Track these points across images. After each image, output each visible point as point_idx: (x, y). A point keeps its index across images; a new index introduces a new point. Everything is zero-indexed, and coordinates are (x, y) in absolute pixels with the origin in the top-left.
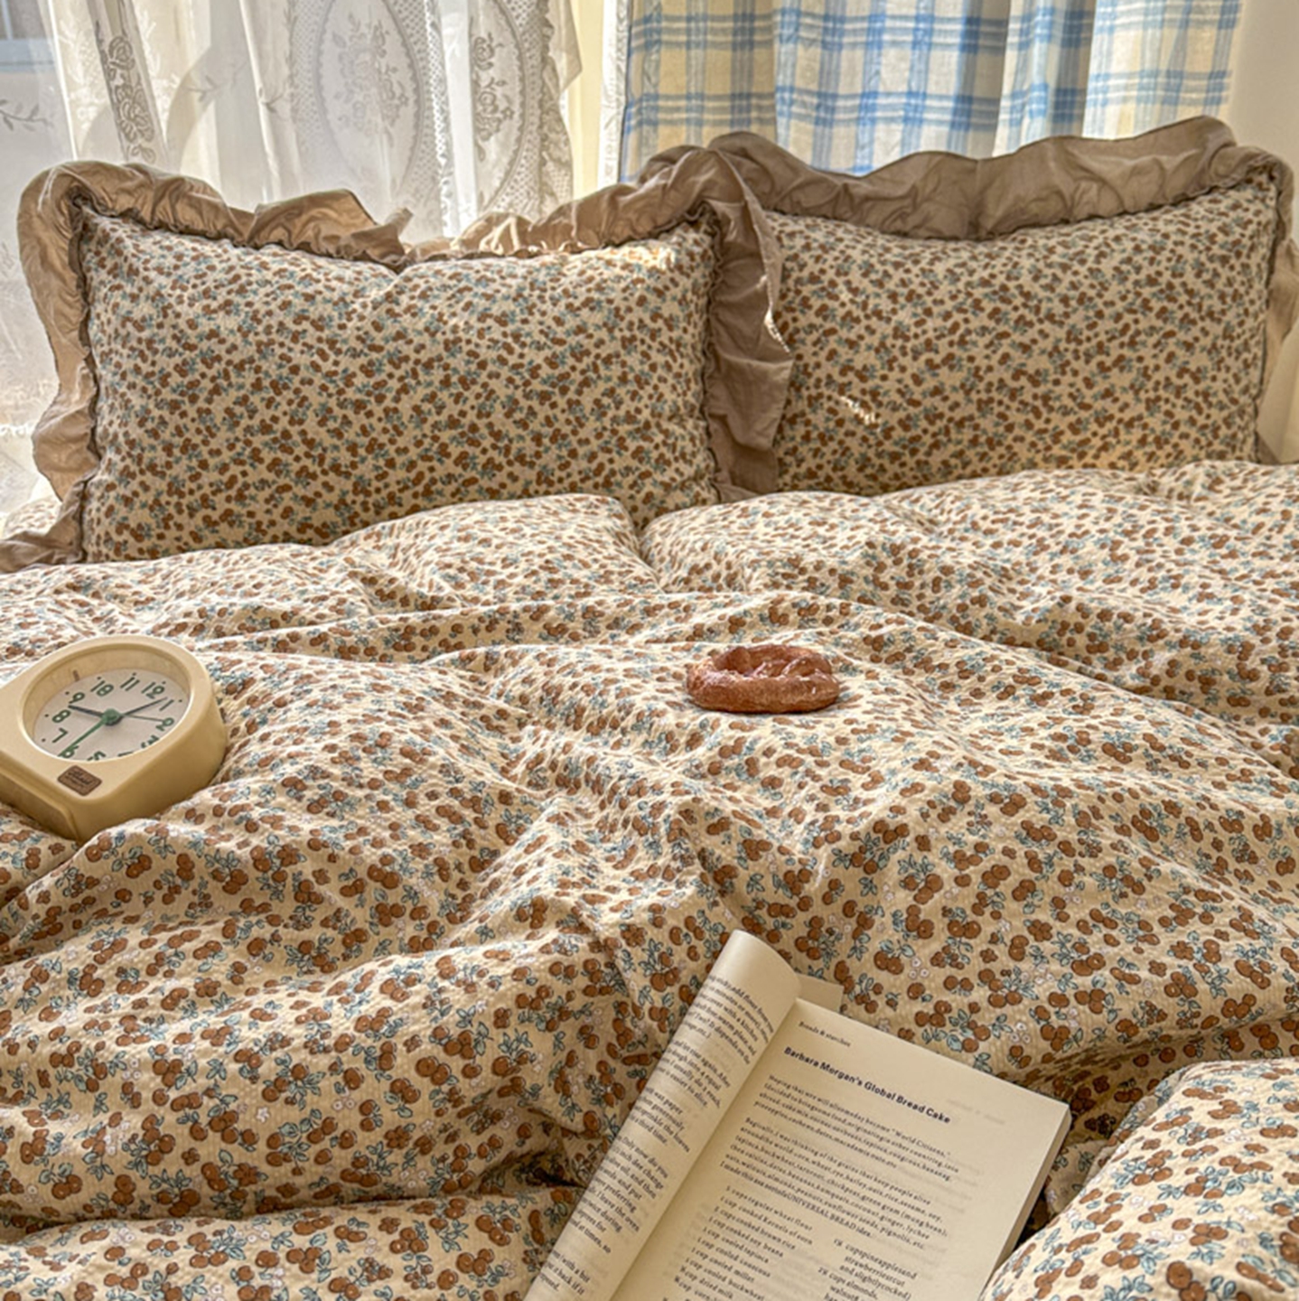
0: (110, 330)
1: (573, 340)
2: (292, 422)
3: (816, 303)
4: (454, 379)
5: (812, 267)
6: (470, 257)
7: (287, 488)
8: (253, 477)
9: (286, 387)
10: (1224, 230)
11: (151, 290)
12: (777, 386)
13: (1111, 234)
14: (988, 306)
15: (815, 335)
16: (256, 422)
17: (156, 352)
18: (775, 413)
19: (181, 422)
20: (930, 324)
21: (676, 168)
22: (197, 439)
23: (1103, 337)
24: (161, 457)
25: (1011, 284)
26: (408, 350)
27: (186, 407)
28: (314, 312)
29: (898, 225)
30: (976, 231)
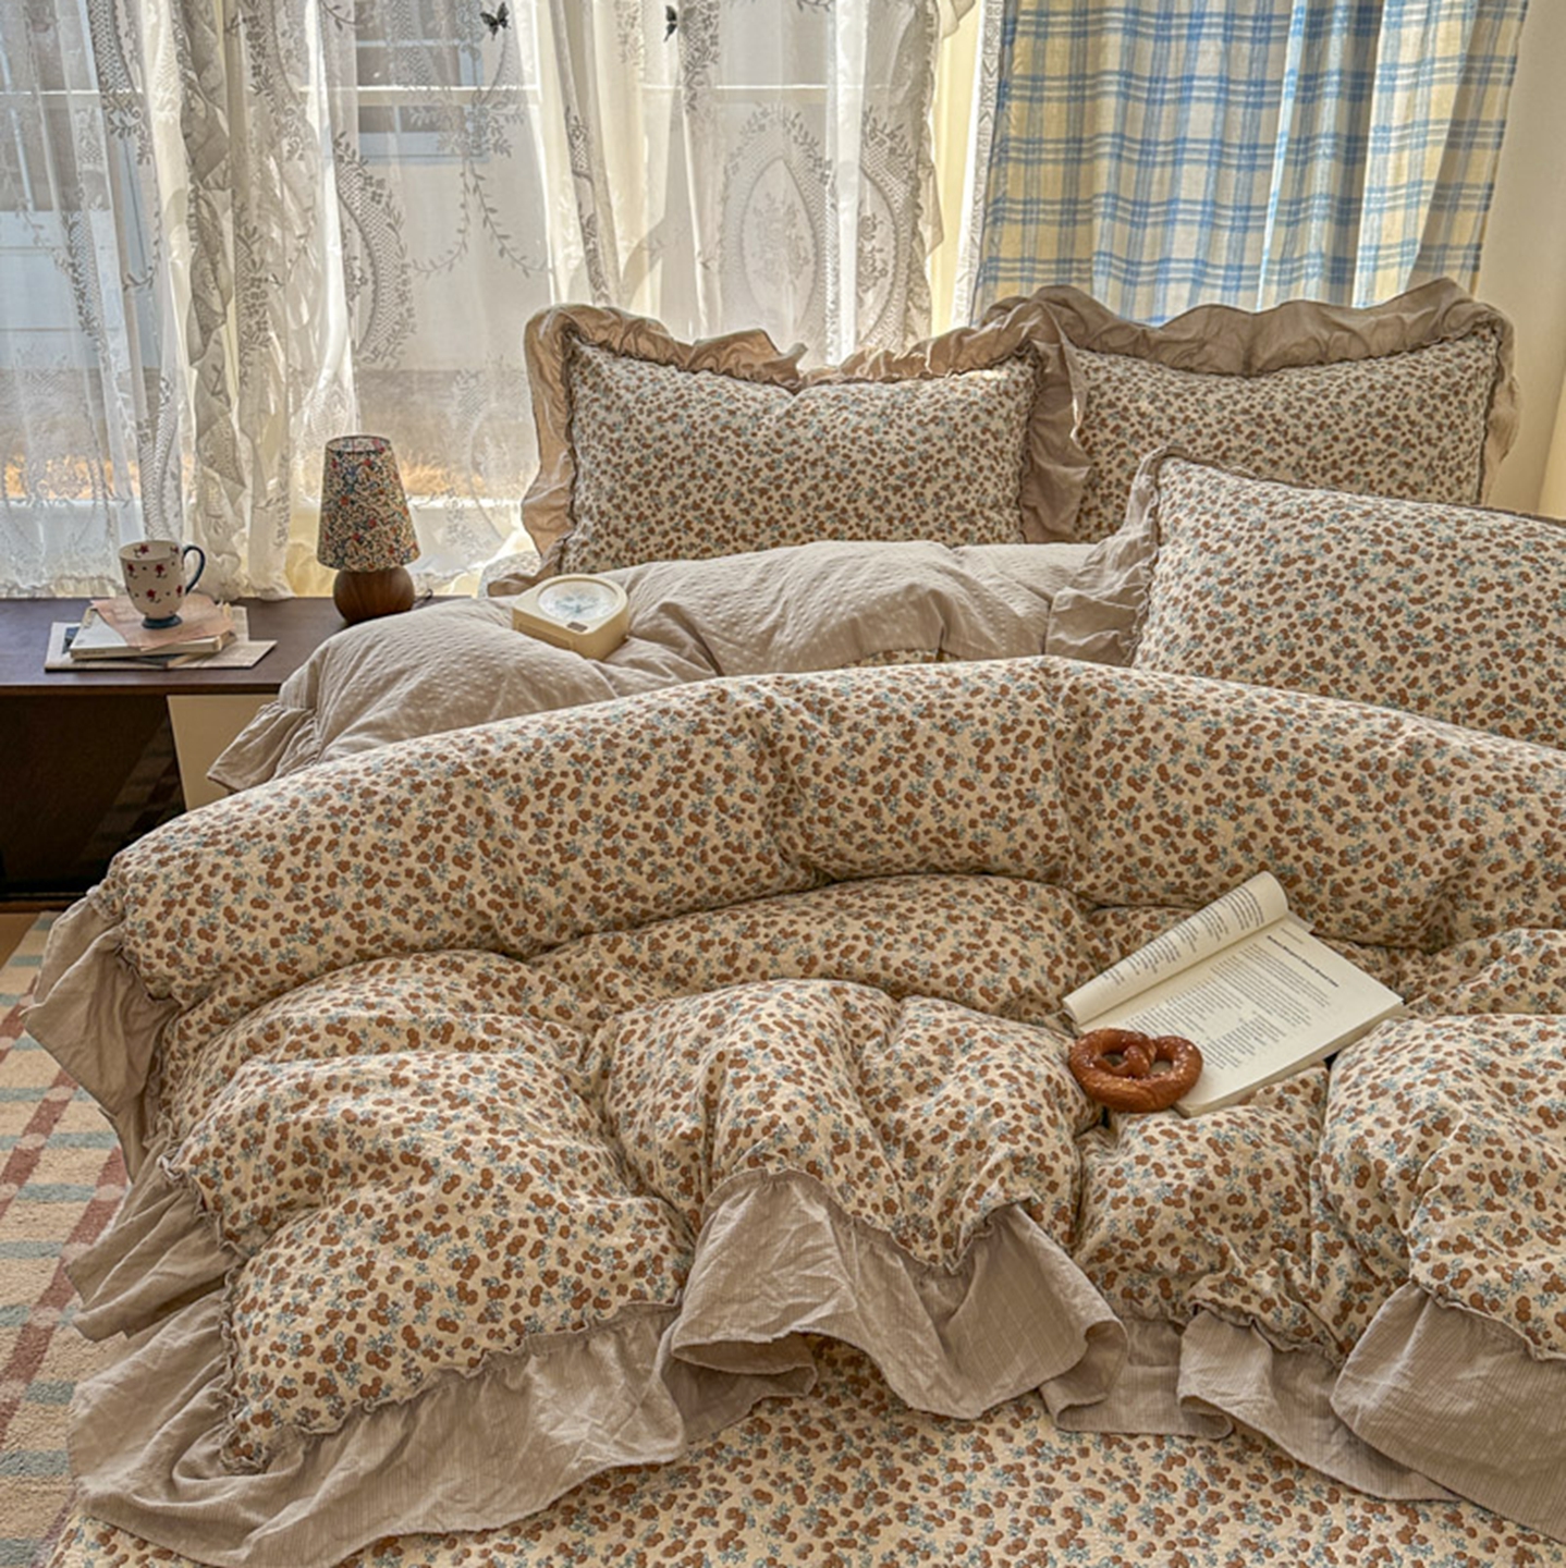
0: (589, 431)
1: (921, 448)
3: (1111, 423)
5: (1111, 396)
6: (848, 382)
7: (710, 549)
8: (686, 540)
10: (1446, 374)
11: (621, 404)
12: (1075, 485)
13: (1353, 374)
14: (1246, 430)
15: (1109, 448)
18: (1074, 506)
21: (1010, 316)
23: (1337, 456)
25: (1266, 414)
26: (800, 452)
28: (735, 424)
29: (1187, 362)
30: (1249, 370)
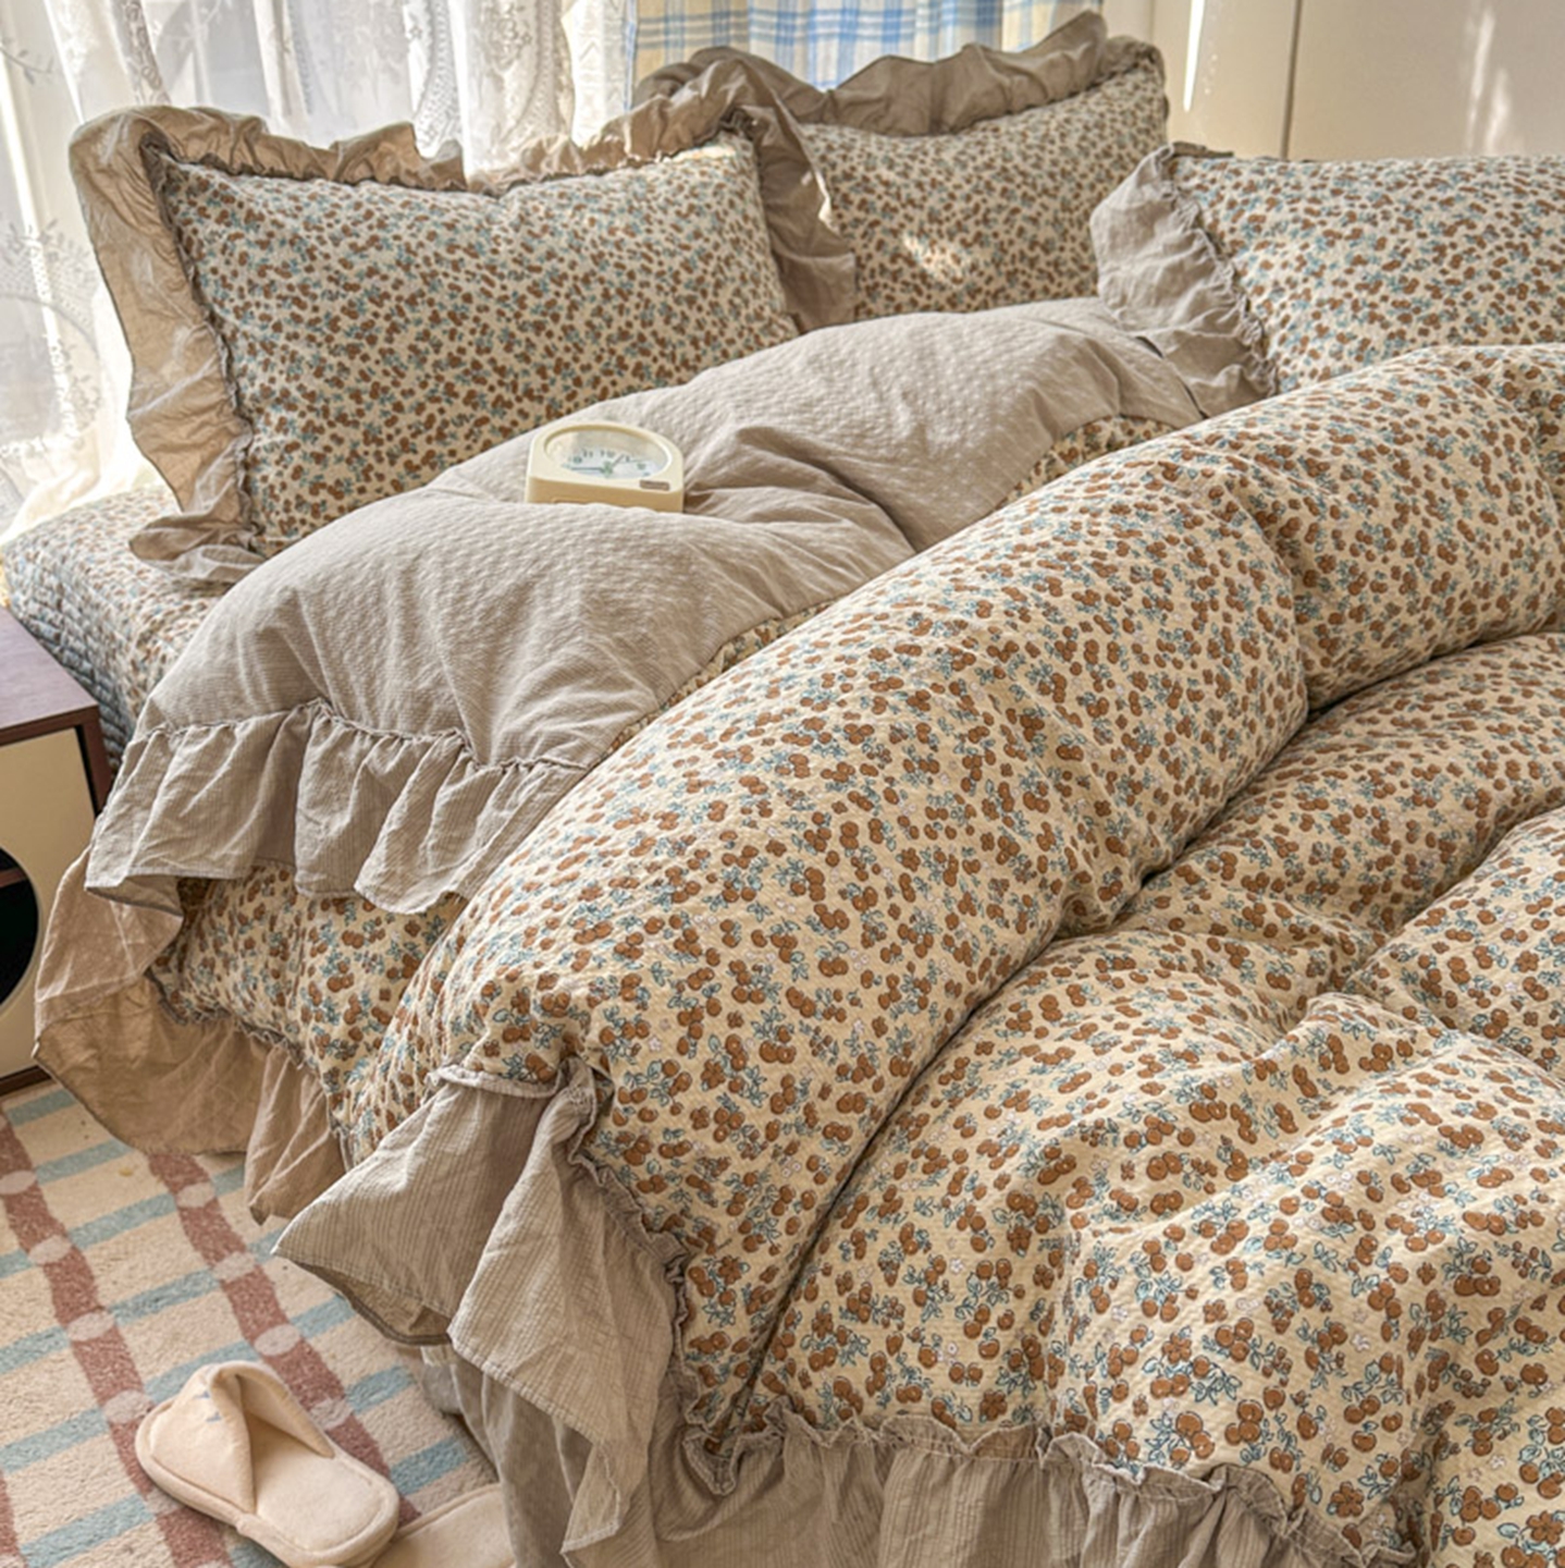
0: (238, 283)
1: (695, 245)
2: (479, 351)
3: (856, 198)
4: (612, 291)
5: (843, 166)
6: (549, 179)
7: (484, 421)
8: (451, 414)
9: (464, 317)
12: (847, 278)
13: (1058, 118)
14: (998, 186)
15: (861, 229)
16: (443, 356)
17: (314, 297)
19: (364, 366)
20: (958, 206)
21: (704, 80)
22: (386, 382)
24: (350, 407)
25: (1009, 166)
26: (563, 268)
27: (366, 349)
28: (462, 240)
30: (936, 126)
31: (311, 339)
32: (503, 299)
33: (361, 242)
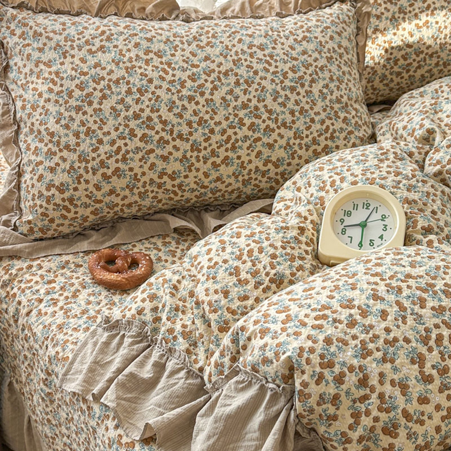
2: (152, 111)
4: (242, 81)
7: (152, 151)
8: (131, 146)
9: (146, 91)
11: (52, 43)
16: (130, 113)
17: (62, 79)
19: (84, 118)
22: (95, 127)
24: (72, 140)
27: (86, 108)
31: (57, 101)
32: (171, 82)
33: (94, 49)
